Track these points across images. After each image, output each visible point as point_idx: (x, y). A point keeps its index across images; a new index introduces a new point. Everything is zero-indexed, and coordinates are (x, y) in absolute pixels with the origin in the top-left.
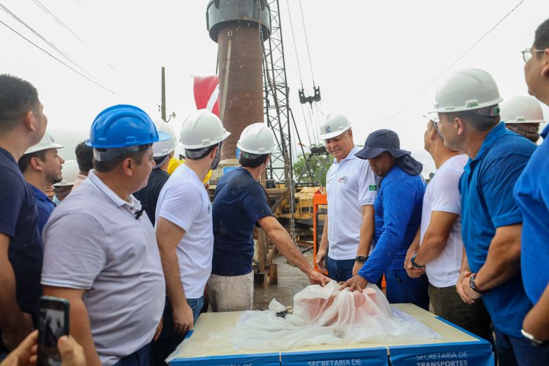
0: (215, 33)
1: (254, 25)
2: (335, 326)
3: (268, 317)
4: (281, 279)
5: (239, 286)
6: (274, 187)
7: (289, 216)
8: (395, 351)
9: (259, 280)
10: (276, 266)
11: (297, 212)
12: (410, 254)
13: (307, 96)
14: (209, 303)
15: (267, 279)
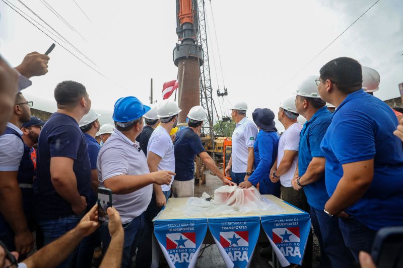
0: (177, 62)
1: (196, 59)
2: (234, 205)
3: (202, 201)
4: (207, 181)
5: (188, 186)
6: (204, 137)
7: (212, 151)
8: (263, 218)
9: (197, 182)
10: (205, 175)
11: (216, 149)
12: (272, 171)
13: (221, 93)
14: (173, 193)
15: (201, 181)
